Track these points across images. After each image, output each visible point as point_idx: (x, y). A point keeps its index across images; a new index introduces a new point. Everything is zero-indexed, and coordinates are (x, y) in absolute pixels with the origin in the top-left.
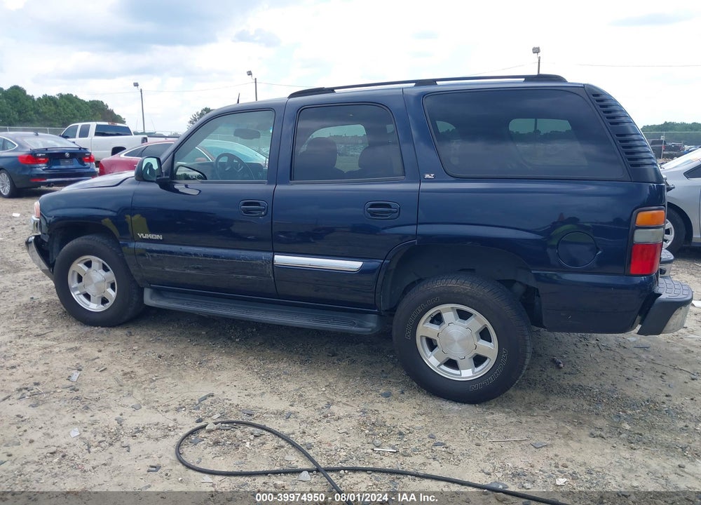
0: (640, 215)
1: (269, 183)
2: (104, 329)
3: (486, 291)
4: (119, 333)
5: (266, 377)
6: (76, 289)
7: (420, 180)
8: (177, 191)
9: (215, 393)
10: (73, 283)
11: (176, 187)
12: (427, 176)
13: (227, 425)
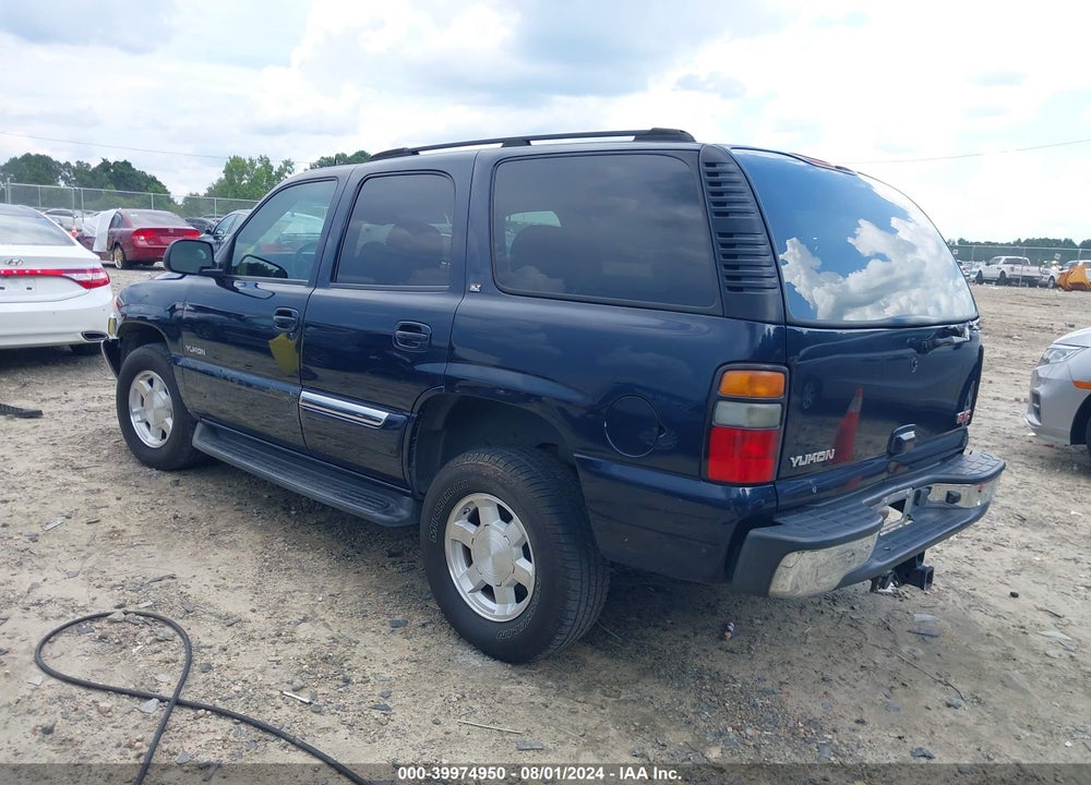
0: (728, 374)
1: (309, 285)
2: (155, 472)
3: (523, 477)
4: (168, 478)
5: (269, 567)
6: (137, 413)
7: (464, 291)
8: (236, 290)
9: (178, 574)
10: (135, 407)
11: (236, 284)
12: (473, 288)
13: (141, 618)
